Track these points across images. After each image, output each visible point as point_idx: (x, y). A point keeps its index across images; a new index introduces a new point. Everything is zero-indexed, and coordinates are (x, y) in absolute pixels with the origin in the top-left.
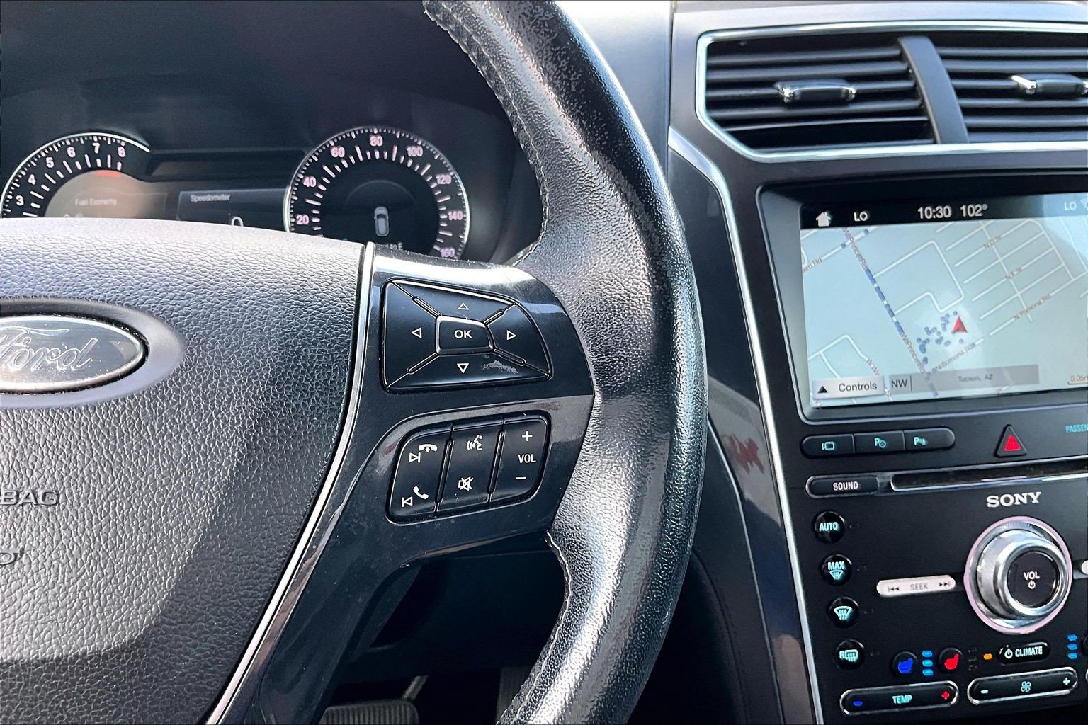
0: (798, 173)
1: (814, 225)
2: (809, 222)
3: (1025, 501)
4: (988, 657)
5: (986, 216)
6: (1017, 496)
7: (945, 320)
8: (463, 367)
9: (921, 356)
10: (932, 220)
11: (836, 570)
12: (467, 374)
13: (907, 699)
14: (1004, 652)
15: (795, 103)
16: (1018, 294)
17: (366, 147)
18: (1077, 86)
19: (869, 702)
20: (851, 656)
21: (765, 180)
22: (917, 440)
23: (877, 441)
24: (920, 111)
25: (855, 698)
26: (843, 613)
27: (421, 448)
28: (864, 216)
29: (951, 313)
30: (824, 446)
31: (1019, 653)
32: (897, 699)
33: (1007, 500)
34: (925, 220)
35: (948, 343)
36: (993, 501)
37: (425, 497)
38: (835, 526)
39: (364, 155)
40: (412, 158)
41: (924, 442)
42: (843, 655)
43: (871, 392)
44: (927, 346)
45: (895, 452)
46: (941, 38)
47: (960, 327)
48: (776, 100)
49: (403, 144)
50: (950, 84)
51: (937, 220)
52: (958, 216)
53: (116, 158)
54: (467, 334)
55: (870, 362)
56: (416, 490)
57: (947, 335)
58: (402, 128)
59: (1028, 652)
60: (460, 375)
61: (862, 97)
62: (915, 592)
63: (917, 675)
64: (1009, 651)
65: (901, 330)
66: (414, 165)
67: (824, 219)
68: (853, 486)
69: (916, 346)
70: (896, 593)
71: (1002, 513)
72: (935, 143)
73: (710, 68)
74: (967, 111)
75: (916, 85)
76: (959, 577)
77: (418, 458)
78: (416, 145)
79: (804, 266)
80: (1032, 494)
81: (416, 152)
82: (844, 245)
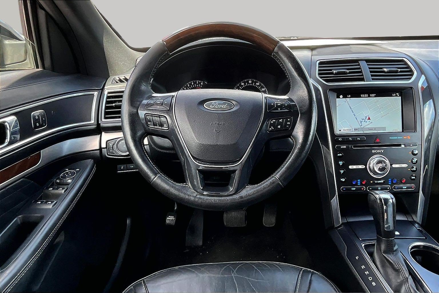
0: (336, 87)
1: (339, 98)
2: (338, 97)
3: (380, 152)
4: (372, 182)
5: (375, 96)
6: (379, 151)
7: (366, 117)
8: (279, 109)
9: (361, 124)
10: (364, 97)
11: (341, 163)
12: (280, 110)
13: (354, 189)
14: (375, 181)
15: (336, 74)
16: (382, 112)
17: (248, 83)
18: (397, 70)
19: (347, 189)
20: (343, 180)
21: (329, 88)
22: (358, 139)
23: (350, 139)
24: (362, 75)
25: (344, 188)
26: (342, 172)
27: (273, 120)
28: (350, 96)
29: (367, 116)
30: (339, 139)
31: (378, 182)
32: (352, 189)
33: (376, 151)
34: (362, 97)
35: (366, 122)
36: (373, 151)
37: (273, 128)
38: (341, 155)
39: (248, 85)
40: (257, 85)
41: (359, 139)
42: (341, 180)
43: (350, 131)
44: (362, 122)
45: (354, 141)
46: (367, 61)
47: (369, 119)
48: (332, 73)
49: (255, 82)
50: (369, 70)
51: (365, 97)
52: (369, 96)
53: (201, 85)
54: (280, 104)
55: (350, 125)
56: (272, 127)
57: (366, 120)
58: (256, 79)
59: (380, 182)
60: (279, 110)
61: (350, 73)
62: (357, 168)
63: (356, 184)
64: (376, 181)
65: (357, 119)
66: (257, 87)
67: (341, 96)
68: (345, 147)
69: (360, 122)
70: (353, 168)
71: (375, 154)
72: (365, 82)
73: (319, 67)
74: (372, 76)
75: (362, 70)
76: (366, 166)
77: (273, 122)
78: (258, 83)
79: (337, 106)
80: (382, 150)
81: (258, 84)
82: (345, 102)
